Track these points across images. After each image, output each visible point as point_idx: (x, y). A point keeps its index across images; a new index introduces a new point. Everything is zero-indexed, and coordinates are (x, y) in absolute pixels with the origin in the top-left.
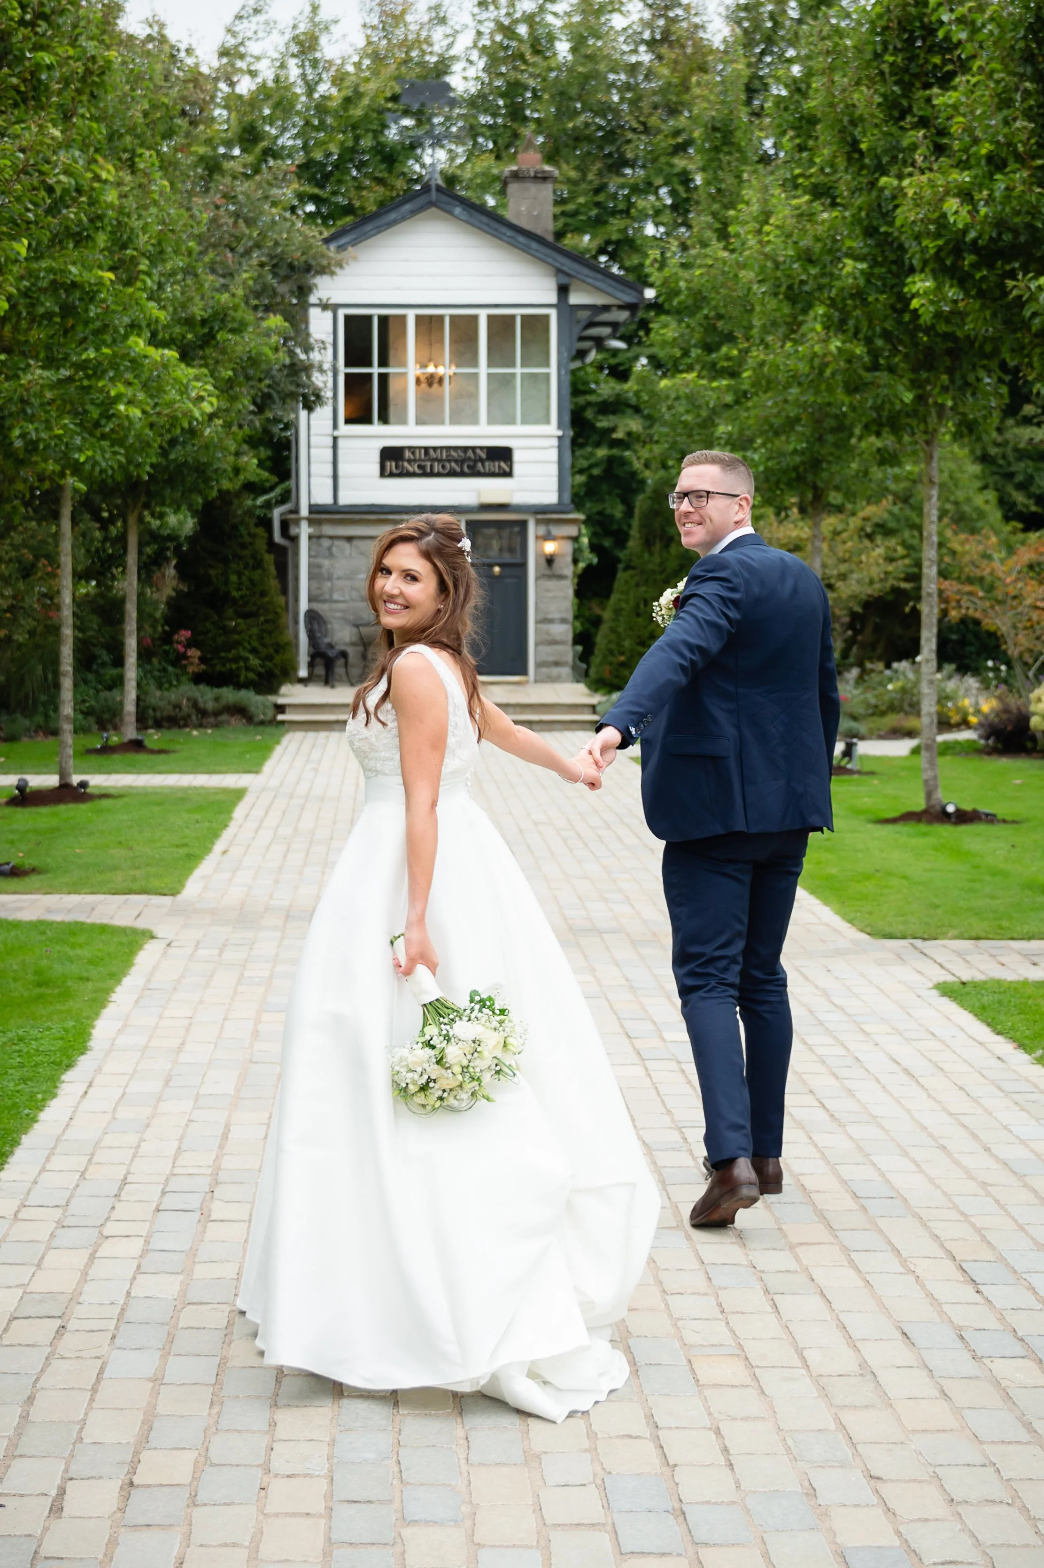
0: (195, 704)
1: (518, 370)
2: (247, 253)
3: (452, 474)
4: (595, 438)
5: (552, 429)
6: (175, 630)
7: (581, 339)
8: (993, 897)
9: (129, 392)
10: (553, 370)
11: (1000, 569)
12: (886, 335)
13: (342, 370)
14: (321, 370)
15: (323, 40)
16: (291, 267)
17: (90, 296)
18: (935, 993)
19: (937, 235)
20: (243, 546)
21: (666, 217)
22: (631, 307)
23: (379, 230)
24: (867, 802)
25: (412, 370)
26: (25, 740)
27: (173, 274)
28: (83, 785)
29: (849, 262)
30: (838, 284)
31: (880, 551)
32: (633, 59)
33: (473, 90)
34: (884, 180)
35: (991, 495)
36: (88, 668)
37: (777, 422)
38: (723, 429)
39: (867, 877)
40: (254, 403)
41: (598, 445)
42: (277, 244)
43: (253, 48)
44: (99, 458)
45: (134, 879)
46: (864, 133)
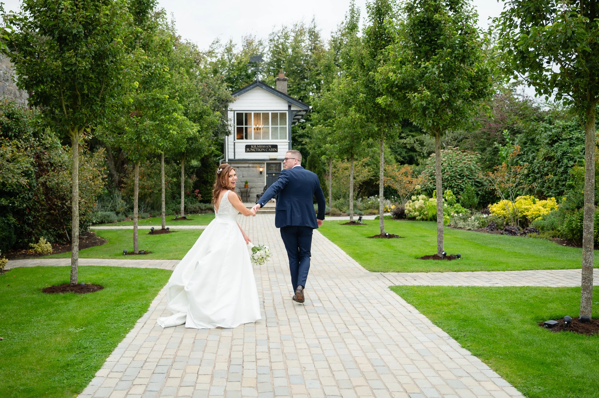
0: (200, 208)
1: (279, 126)
2: (212, 97)
3: (263, 151)
4: (298, 143)
5: (287, 140)
6: (195, 190)
7: (294, 119)
8: (401, 260)
9: (174, 127)
10: (287, 126)
11: (397, 174)
12: (371, 113)
13: (236, 126)
14: (231, 126)
15: (233, 49)
16: (223, 101)
17: (162, 101)
18: (389, 289)
19: (387, 83)
20: (212, 169)
21: (315, 91)
22: (306, 111)
23: (245, 92)
24: (365, 232)
25: (253, 126)
26: (158, 217)
27: (192, 101)
28: (168, 229)
29: (361, 94)
30: (359, 100)
31: (367, 170)
32: (307, 53)
33: (269, 61)
34: (370, 73)
35: (393, 156)
36: (174, 199)
37: (342, 137)
38: (329, 139)
39: (367, 253)
40: (213, 133)
41: (299, 145)
42: (219, 95)
43: (216, 51)
44: (165, 144)
45: (175, 255)
46: (365, 61)
